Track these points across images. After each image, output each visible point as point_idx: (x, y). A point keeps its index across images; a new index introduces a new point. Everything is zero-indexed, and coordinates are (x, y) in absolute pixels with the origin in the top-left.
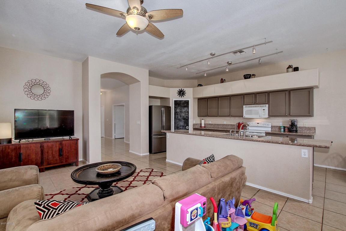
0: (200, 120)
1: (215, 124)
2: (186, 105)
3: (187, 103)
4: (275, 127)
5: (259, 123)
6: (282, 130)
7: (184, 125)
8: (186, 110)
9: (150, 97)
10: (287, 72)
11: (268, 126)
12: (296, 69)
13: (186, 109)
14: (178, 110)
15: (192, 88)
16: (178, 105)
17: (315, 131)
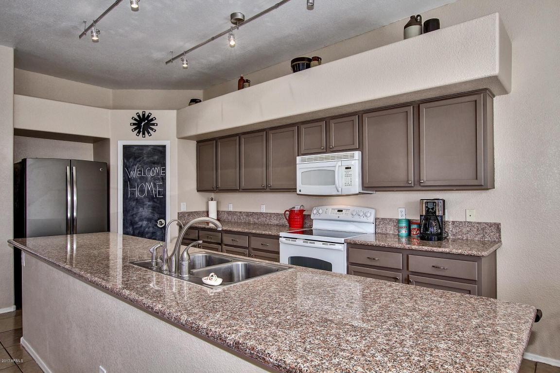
0: (205, 200)
1: (241, 212)
2: (156, 157)
3: (160, 152)
4: (386, 222)
5: (342, 211)
6: (404, 232)
7: (151, 216)
8: (158, 174)
9: (18, 132)
10: (406, 37)
11: (365, 219)
12: (431, 25)
13: (157, 169)
14: (134, 174)
15: (175, 111)
16: (135, 158)
17: (500, 235)
